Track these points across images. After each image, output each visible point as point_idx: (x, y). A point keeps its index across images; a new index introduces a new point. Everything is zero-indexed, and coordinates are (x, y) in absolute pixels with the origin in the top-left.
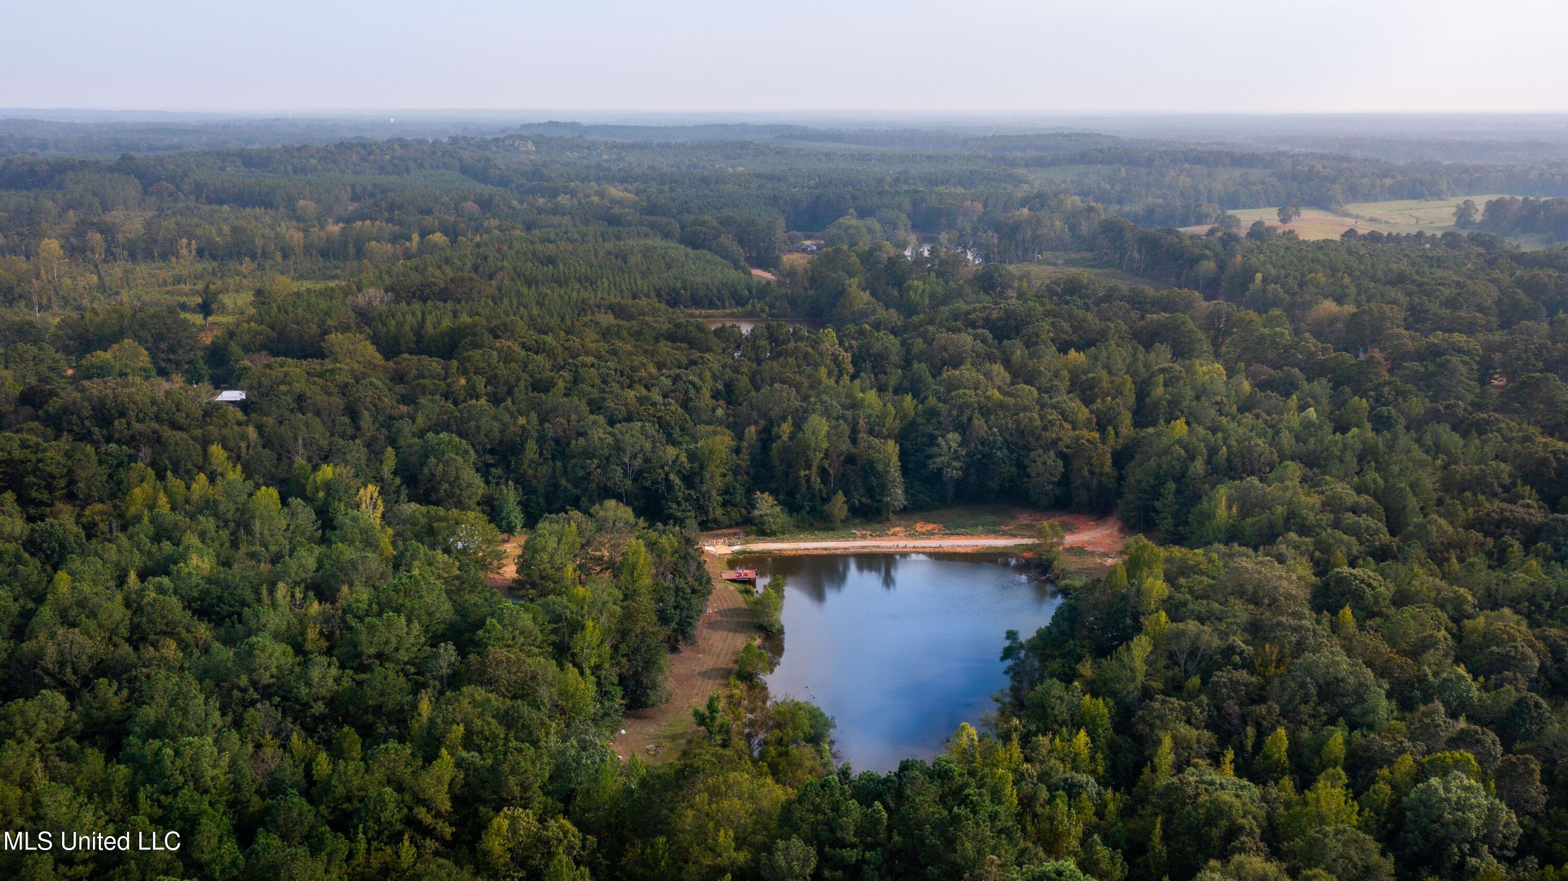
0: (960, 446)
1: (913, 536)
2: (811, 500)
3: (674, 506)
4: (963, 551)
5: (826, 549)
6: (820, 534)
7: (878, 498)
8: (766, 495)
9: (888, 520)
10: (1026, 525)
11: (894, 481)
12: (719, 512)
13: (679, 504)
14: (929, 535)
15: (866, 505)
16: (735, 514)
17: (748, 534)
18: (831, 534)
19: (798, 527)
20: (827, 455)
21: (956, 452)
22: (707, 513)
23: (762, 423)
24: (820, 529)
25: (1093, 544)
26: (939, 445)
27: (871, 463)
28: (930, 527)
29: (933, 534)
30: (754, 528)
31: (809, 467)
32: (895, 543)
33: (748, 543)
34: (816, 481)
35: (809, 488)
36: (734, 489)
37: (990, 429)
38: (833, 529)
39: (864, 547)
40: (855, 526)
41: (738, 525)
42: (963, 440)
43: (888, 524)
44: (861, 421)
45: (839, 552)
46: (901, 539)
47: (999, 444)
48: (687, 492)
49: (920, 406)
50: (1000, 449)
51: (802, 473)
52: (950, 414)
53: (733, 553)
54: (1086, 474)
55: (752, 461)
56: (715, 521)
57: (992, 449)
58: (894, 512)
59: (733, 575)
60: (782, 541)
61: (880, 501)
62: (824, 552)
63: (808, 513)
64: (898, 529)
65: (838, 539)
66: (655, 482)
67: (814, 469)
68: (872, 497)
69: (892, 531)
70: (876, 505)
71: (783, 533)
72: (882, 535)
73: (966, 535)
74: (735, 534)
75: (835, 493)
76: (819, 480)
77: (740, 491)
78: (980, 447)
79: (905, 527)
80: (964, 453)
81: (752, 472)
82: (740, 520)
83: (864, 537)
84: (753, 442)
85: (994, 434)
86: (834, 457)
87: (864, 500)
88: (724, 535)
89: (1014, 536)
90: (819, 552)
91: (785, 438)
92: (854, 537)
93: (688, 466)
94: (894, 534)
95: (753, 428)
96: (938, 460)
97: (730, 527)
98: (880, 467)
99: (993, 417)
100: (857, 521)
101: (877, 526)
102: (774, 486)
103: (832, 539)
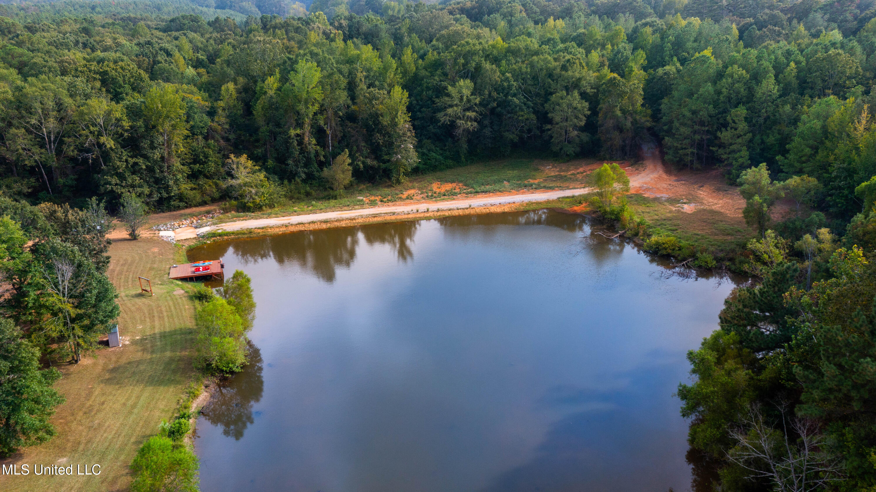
0: (472, 94)
1: (433, 197)
2: (306, 165)
3: (114, 180)
4: (499, 210)
5: (326, 222)
6: (320, 204)
7: (386, 157)
8: (243, 159)
9: (398, 182)
10: (556, 176)
11: (404, 134)
12: (186, 187)
13: (121, 177)
14: (451, 195)
15: (372, 167)
16: (209, 186)
17: (226, 211)
18: (332, 202)
19: (291, 198)
20: (322, 110)
21: (469, 101)
22: (167, 188)
23: (241, 80)
24: (318, 199)
25: (648, 189)
26: (448, 95)
27: (376, 116)
28: (448, 186)
29: (455, 194)
30: (234, 202)
31: (300, 125)
32: (414, 207)
33: (221, 221)
34: (311, 142)
35: (303, 151)
36: (206, 157)
37: (503, 74)
38: (335, 197)
39: (375, 216)
40: (360, 192)
41: (214, 201)
42: (475, 89)
43: (399, 187)
44: (359, 75)
45: (343, 224)
46: (419, 202)
47: (514, 90)
48: (131, 161)
49: (420, 61)
50: (515, 95)
51: (293, 132)
52: (455, 63)
53: (199, 237)
54: (619, 113)
55: (231, 125)
56: (181, 198)
57: (506, 95)
58: (406, 174)
59: (188, 270)
60: (269, 216)
61: (389, 161)
62: (324, 226)
63: (304, 181)
64: (412, 192)
65: (341, 208)
66: (82, 149)
67: (307, 128)
68: (378, 158)
69: (406, 194)
70: (383, 166)
71: (271, 206)
72: (394, 200)
73: (494, 192)
74: (208, 212)
75: (334, 156)
76: (314, 141)
77: (214, 157)
78: (494, 94)
79: (419, 189)
80: (478, 101)
81: (232, 136)
82: (217, 195)
83: (373, 204)
84: (231, 102)
85: (507, 79)
86: (330, 112)
87: (369, 161)
88: (192, 215)
89: (551, 189)
90: (316, 227)
91: (271, 93)
92: (362, 205)
93: (126, 124)
94: (409, 198)
95: (231, 86)
96: (450, 111)
97: (204, 203)
98: (385, 121)
99: (504, 62)
100: (362, 186)
101: (387, 191)
102: (259, 151)
103: (333, 209)
